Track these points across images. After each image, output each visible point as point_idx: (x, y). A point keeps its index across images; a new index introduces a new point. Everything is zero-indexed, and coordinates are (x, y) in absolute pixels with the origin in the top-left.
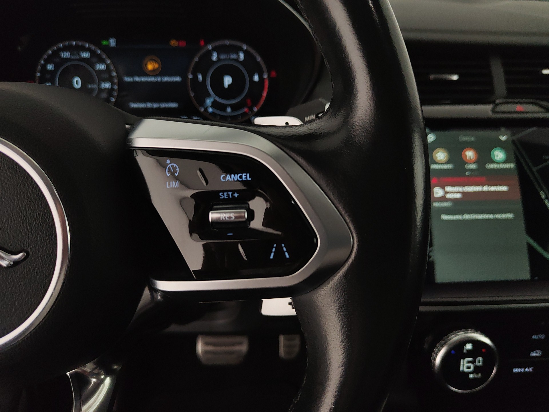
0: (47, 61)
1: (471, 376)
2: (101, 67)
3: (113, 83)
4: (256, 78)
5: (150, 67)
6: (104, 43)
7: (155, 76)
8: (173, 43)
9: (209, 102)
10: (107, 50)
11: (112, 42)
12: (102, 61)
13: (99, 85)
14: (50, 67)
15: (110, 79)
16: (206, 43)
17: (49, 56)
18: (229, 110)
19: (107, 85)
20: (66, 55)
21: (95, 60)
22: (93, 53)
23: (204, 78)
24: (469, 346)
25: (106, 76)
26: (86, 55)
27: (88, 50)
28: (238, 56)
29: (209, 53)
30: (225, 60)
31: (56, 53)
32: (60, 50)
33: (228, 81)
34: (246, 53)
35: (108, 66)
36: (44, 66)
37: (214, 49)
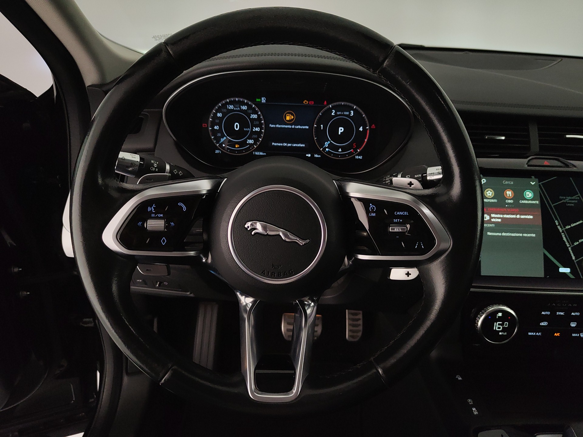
0: (217, 111)
1: (500, 333)
2: (255, 116)
3: (261, 129)
4: (361, 129)
5: (288, 118)
6: (258, 100)
7: (291, 125)
8: (306, 102)
9: (326, 145)
10: (259, 105)
11: (263, 100)
12: (255, 112)
13: (252, 129)
14: (219, 115)
15: (260, 125)
16: (328, 104)
17: (219, 107)
18: (340, 150)
19: (257, 129)
20: (231, 107)
21: (250, 111)
22: (249, 107)
23: (325, 128)
24: (500, 314)
25: (258, 123)
26: (244, 108)
27: (247, 104)
28: (350, 113)
29: (330, 110)
30: (340, 115)
31: (224, 105)
32: (227, 103)
33: (341, 130)
34: (355, 111)
35: (259, 116)
36: (215, 114)
37: (333, 108)
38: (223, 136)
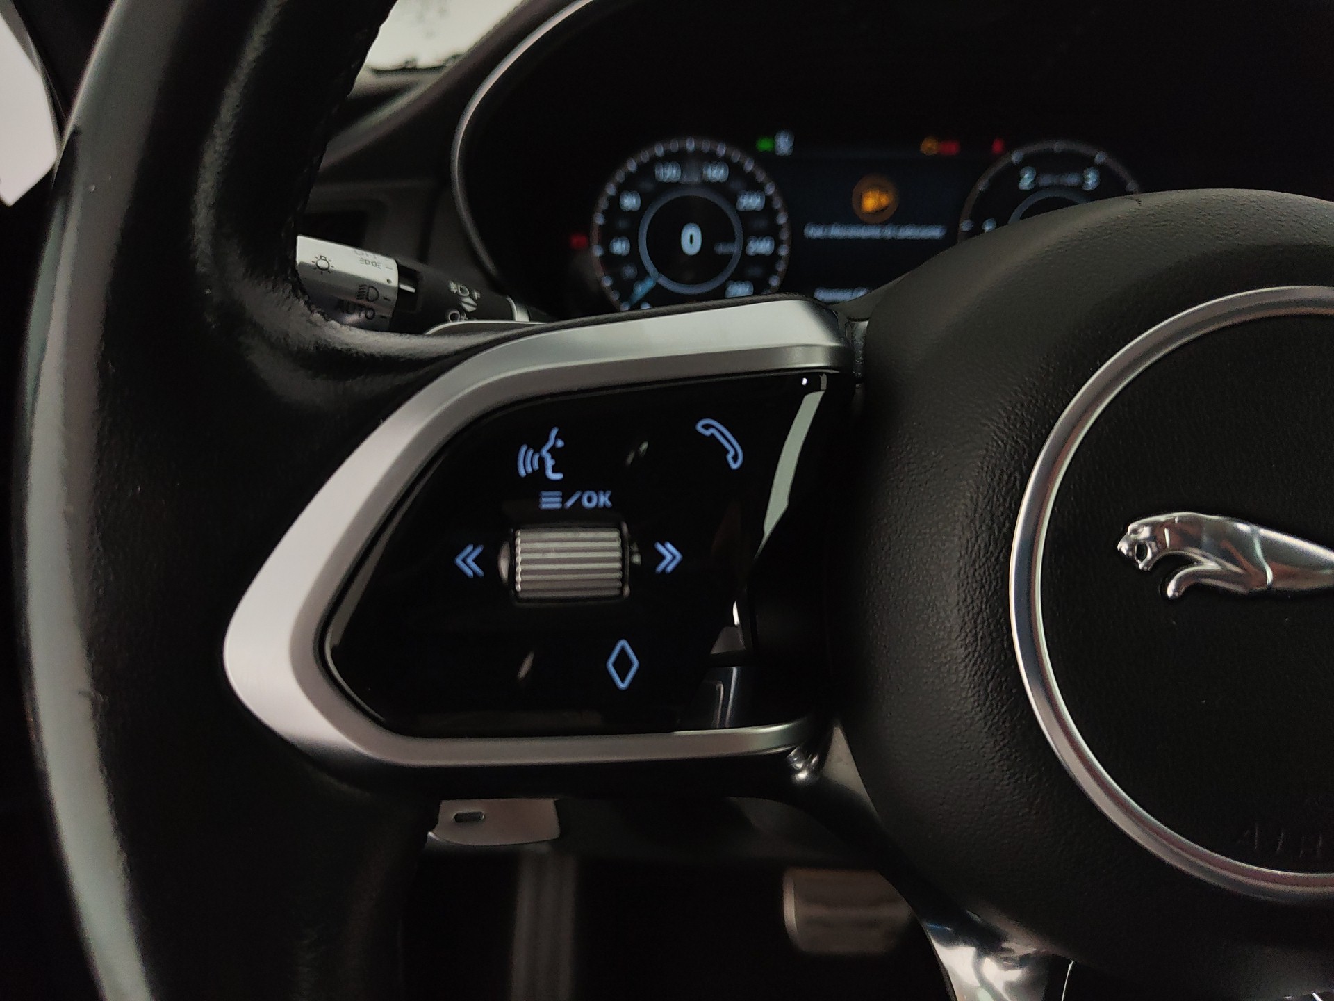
0: (623, 189)
2: (752, 202)
3: (778, 243)
5: (871, 202)
6: (764, 145)
7: (884, 224)
8: (929, 146)
10: (769, 161)
11: (783, 144)
12: (754, 186)
13: (745, 245)
14: (630, 202)
15: (772, 232)
16: (1009, 148)
17: (630, 176)
19: (762, 247)
20: (670, 173)
21: (736, 185)
22: (735, 170)
25: (762, 224)
26: (717, 173)
27: (726, 160)
28: (1084, 180)
29: (1014, 173)
30: (1050, 187)
31: (647, 170)
32: (655, 161)
34: (1101, 171)
35: (768, 200)
36: (615, 201)
37: (1026, 162)
38: (642, 275)
